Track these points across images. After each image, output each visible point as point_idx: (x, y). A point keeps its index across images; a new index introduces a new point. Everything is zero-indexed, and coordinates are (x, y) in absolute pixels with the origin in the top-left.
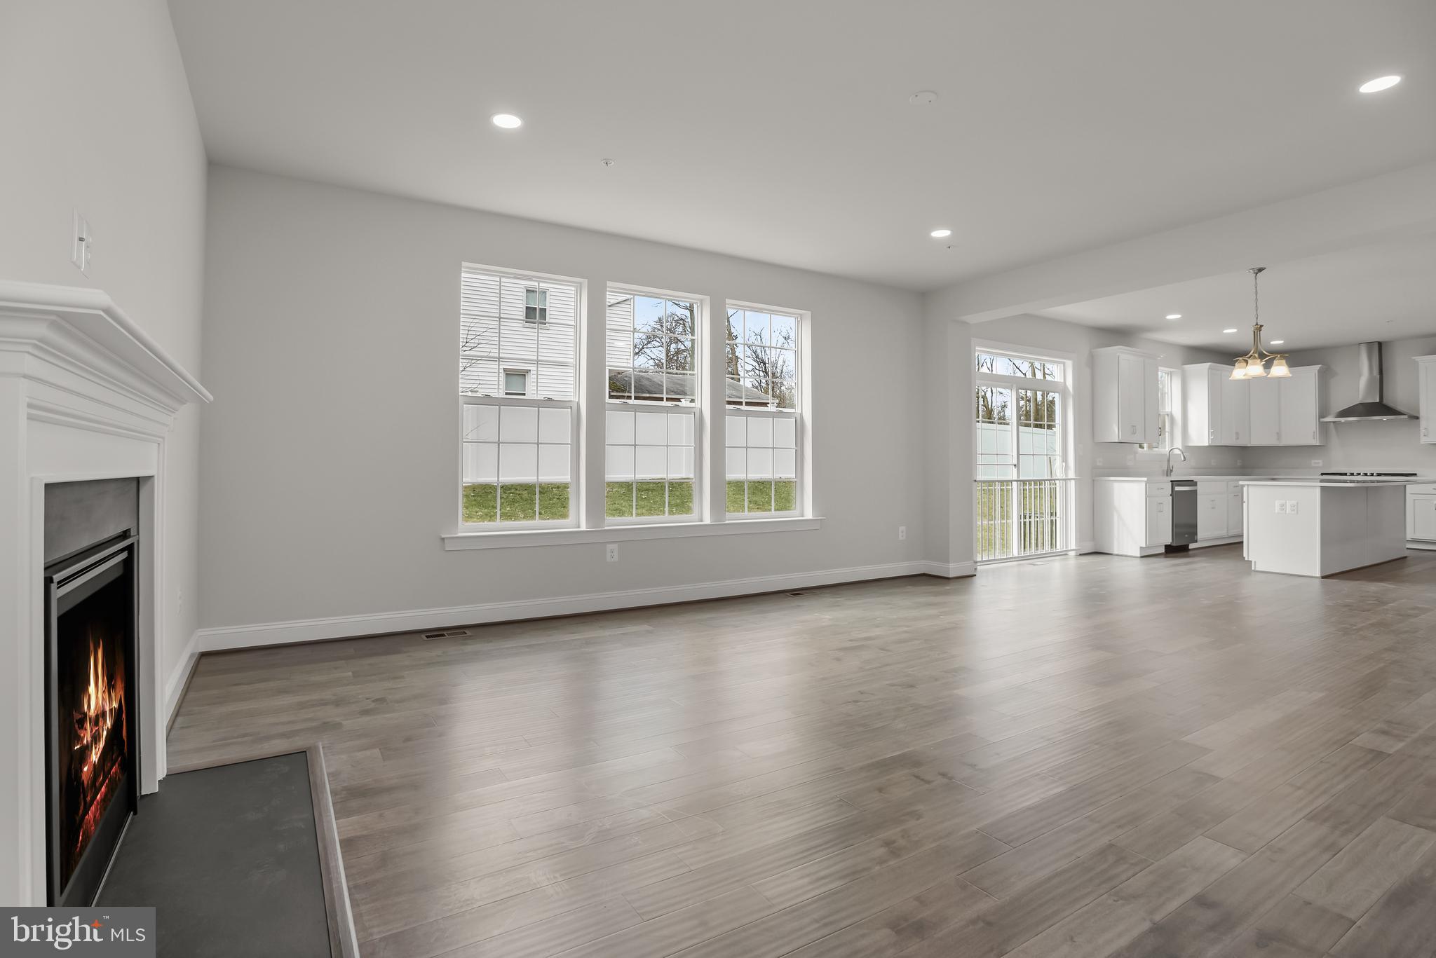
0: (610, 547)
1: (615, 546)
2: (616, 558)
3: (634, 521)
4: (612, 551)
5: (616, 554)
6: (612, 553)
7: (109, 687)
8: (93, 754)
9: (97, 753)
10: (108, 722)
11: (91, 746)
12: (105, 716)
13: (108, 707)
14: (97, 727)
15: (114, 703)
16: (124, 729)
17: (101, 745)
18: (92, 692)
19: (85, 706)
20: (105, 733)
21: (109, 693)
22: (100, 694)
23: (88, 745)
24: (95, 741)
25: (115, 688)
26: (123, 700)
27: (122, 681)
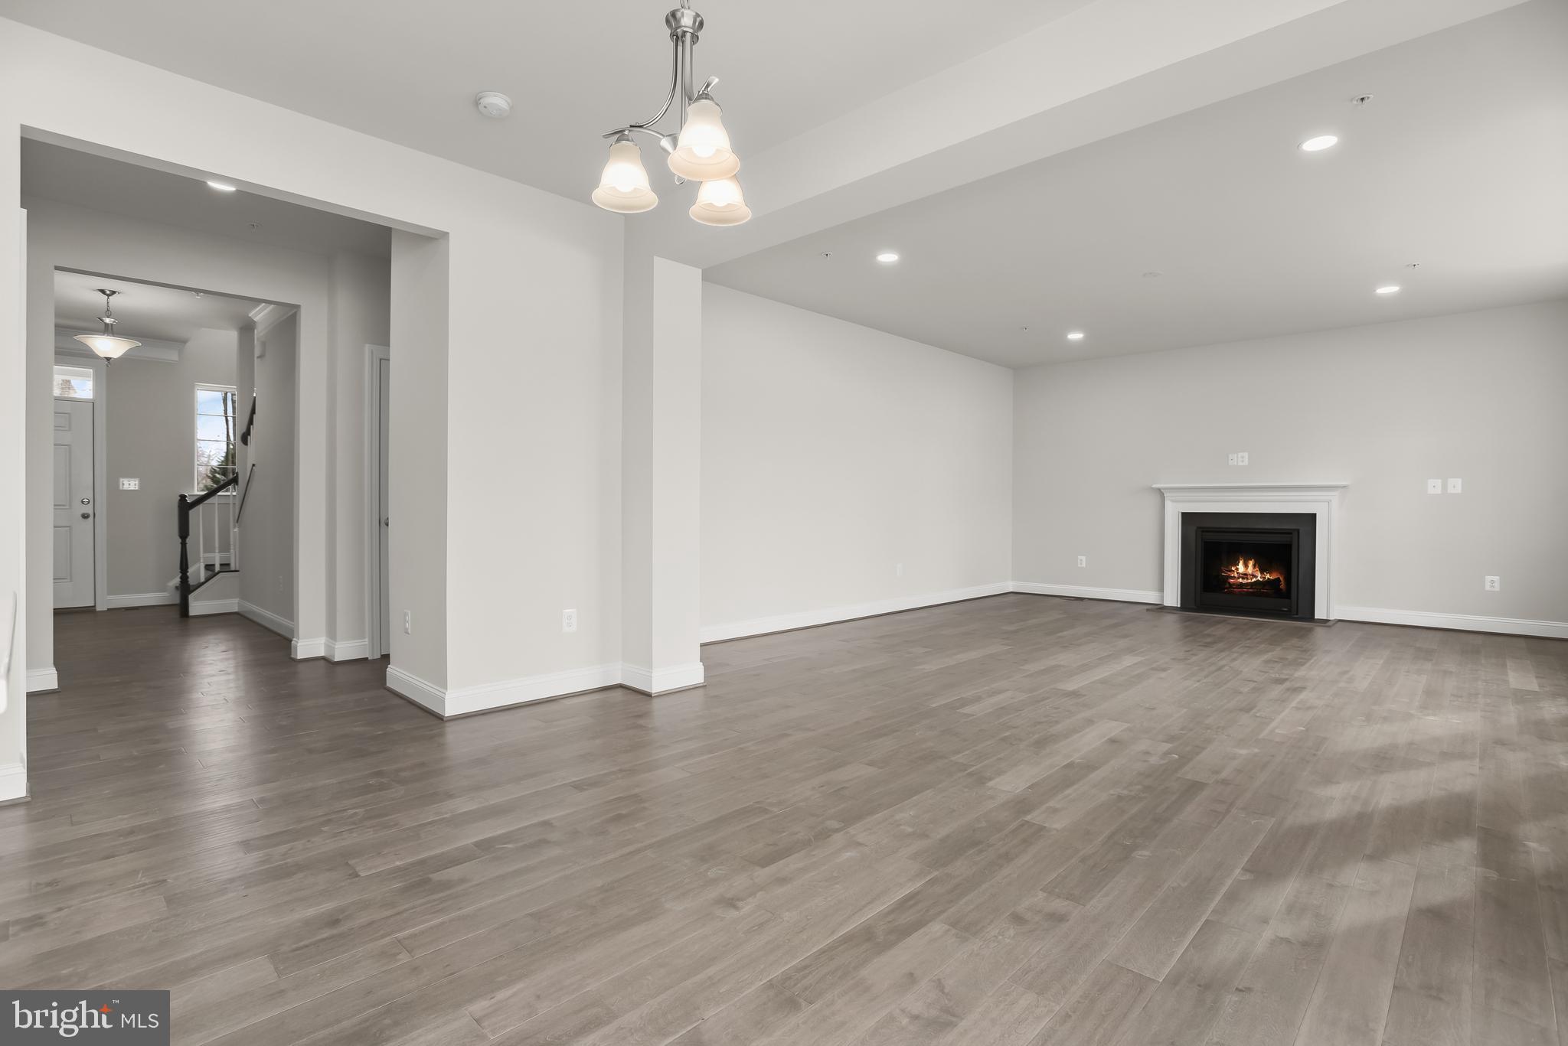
7: (1262, 571)
8: (1241, 580)
9: (1245, 581)
10: (1259, 578)
11: (1239, 578)
12: (1256, 577)
13: (1259, 575)
14: (1245, 576)
15: (1268, 576)
16: (1283, 586)
17: (1250, 581)
18: (1241, 568)
19: (1233, 569)
20: (1254, 580)
21: (1262, 573)
22: (1250, 570)
23: (1234, 577)
24: (1243, 578)
25: (1270, 573)
26: (1281, 579)
27: (1281, 574)
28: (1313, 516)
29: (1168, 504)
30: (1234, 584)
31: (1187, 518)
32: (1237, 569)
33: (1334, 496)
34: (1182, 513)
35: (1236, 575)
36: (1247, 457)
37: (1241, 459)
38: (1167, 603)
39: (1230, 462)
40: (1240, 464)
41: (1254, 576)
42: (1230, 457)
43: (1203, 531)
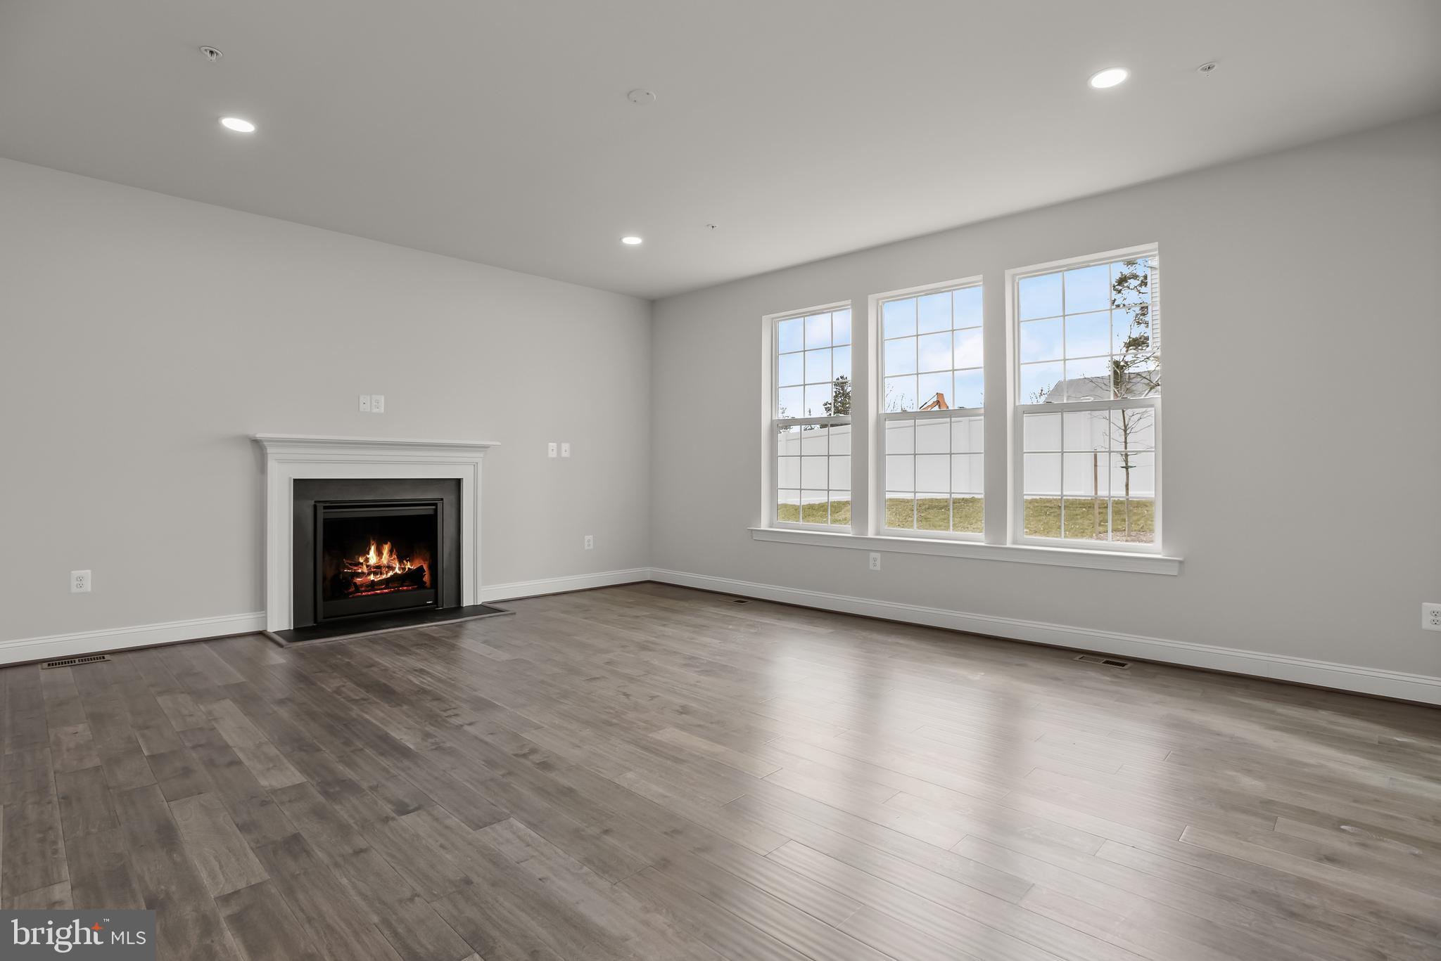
0: (873, 555)
1: (878, 555)
2: (878, 568)
3: (916, 533)
4: (875, 560)
5: (878, 563)
6: (875, 561)
7: (401, 559)
8: (372, 577)
9: (378, 578)
10: (397, 571)
11: (369, 574)
12: (392, 568)
13: (397, 566)
14: (378, 569)
15: (408, 566)
16: (426, 578)
17: (384, 576)
18: (373, 558)
19: (361, 560)
20: (391, 573)
21: (401, 562)
22: (385, 559)
23: (363, 573)
24: (375, 574)
25: (411, 561)
26: (425, 567)
27: (425, 560)
28: (458, 483)
29: (272, 466)
30: (362, 585)
31: (302, 487)
32: (367, 560)
33: (477, 456)
34: (294, 480)
35: (365, 569)
36: (383, 401)
37: (376, 404)
38: (272, 628)
39: (362, 407)
40: (375, 410)
41: (390, 568)
42: (362, 399)
43: (325, 508)
